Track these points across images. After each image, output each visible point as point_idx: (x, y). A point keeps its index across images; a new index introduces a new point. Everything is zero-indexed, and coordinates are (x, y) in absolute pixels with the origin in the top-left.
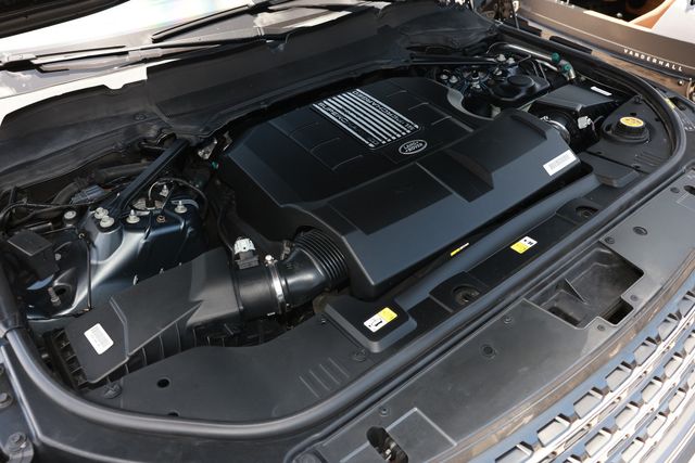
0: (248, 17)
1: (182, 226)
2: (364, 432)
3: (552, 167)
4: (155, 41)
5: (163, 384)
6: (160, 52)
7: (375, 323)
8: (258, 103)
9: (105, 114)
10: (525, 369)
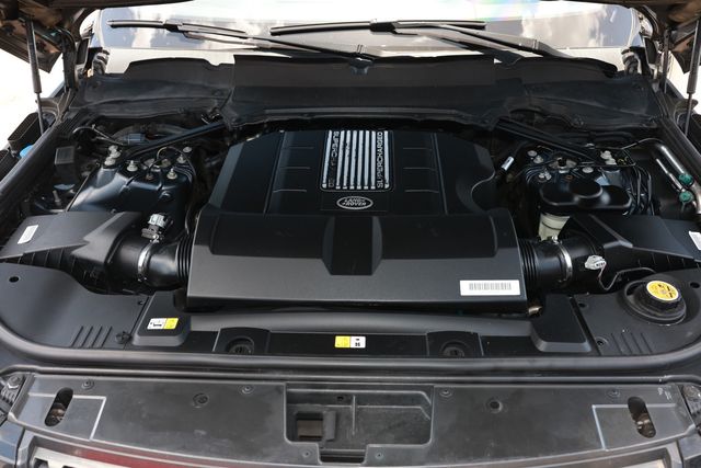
0: (368, 31)
1: (157, 188)
2: (61, 387)
3: (471, 287)
4: (273, 34)
5: (14, 280)
6: (271, 44)
7: (156, 323)
8: (302, 114)
9: (200, 82)
10: (203, 433)
